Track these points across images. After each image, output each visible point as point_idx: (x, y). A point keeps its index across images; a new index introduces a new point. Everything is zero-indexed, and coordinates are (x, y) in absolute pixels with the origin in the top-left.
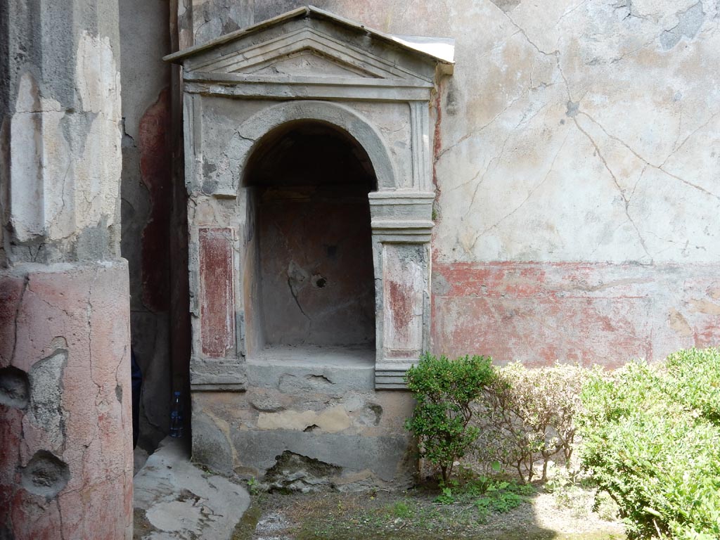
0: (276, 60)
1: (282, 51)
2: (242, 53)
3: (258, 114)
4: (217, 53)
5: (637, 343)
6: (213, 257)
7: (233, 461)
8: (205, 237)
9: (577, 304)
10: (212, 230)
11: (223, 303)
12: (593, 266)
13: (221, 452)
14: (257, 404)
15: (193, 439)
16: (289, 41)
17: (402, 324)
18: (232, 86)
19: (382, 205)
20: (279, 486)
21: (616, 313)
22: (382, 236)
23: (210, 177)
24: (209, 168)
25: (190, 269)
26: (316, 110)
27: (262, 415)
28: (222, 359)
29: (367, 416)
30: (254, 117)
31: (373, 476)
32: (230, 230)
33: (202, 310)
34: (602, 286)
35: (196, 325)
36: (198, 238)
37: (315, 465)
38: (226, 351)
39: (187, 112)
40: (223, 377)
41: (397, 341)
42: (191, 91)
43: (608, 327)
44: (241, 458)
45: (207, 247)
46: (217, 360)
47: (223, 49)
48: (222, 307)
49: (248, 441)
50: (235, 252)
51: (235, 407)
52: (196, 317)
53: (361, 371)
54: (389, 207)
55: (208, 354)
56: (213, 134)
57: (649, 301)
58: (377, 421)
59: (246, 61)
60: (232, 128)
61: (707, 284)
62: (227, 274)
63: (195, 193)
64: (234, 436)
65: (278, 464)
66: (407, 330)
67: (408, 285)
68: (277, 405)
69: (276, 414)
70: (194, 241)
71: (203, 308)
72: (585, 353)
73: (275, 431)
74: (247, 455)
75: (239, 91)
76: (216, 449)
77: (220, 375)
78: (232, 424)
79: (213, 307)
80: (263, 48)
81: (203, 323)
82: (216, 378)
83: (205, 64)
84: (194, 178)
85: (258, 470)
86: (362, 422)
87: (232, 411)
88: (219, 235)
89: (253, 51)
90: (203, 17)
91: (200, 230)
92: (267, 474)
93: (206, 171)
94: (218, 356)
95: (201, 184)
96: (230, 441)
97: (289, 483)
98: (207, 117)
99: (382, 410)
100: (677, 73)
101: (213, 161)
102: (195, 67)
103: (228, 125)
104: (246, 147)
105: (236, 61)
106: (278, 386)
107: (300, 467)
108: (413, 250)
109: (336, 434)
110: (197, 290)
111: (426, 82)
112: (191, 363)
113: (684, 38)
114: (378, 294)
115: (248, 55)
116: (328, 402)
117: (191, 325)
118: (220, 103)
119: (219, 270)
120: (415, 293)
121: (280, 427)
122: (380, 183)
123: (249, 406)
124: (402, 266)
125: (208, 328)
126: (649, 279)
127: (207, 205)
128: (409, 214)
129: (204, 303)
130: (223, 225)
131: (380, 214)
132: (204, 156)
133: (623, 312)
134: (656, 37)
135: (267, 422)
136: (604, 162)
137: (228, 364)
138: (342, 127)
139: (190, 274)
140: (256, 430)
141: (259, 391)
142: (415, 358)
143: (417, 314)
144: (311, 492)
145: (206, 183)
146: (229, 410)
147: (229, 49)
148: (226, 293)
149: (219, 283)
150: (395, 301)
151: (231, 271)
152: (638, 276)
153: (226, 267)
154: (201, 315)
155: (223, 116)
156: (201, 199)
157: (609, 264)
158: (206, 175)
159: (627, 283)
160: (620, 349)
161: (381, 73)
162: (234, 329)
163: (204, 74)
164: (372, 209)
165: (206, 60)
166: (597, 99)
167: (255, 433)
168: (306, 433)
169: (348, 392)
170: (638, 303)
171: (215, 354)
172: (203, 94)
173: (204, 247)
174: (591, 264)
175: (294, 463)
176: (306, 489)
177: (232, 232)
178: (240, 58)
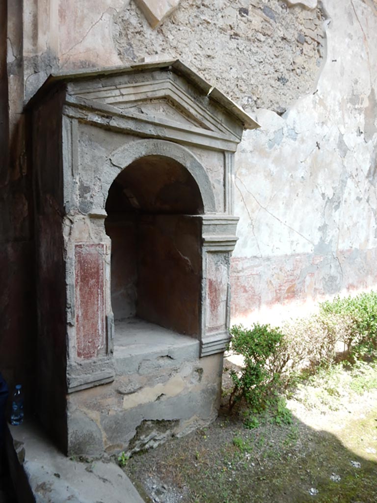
0: (141, 102)
1: (150, 95)
2: (119, 89)
3: (126, 146)
4: (99, 83)
5: (256, 297)
6: (87, 270)
7: (103, 443)
8: (80, 253)
9: (233, 280)
10: (87, 246)
11: (96, 310)
12: (240, 260)
13: (94, 439)
14: (122, 390)
15: (69, 436)
16: (156, 87)
17: (214, 308)
18: (107, 117)
19: (210, 225)
20: (138, 450)
21: (248, 283)
22: (208, 247)
23: (86, 198)
24: (85, 189)
25: (68, 282)
26: (168, 149)
27: (126, 397)
28: (94, 359)
29: (194, 377)
30: (122, 148)
31: (198, 419)
32: (103, 246)
33: (77, 319)
34: (243, 270)
35: (72, 333)
36: (74, 253)
37: (162, 424)
38: (98, 351)
39: (66, 135)
40: (97, 375)
41: (211, 321)
42: (71, 115)
43: (245, 291)
44: (109, 439)
45: (82, 262)
46: (90, 361)
47: (103, 81)
48: (95, 313)
49: (115, 422)
50: (106, 264)
51: (104, 397)
52: (71, 325)
53: (191, 346)
54: (214, 226)
55: (82, 357)
56: (87, 159)
57: (260, 275)
58: (200, 379)
59: (121, 97)
60: (104, 155)
61: (280, 265)
62: (99, 284)
63: (72, 212)
64: (104, 422)
65: (137, 433)
66: (217, 312)
67: (219, 280)
68: (138, 386)
69: (136, 393)
70: (71, 257)
71: (78, 316)
72: (236, 306)
73: (136, 408)
74: (115, 434)
75: (114, 123)
76: (90, 439)
77: (94, 373)
78: (102, 412)
79: (87, 314)
80: (136, 88)
81: (78, 330)
82: (91, 377)
83: (87, 91)
84: (72, 198)
85: (123, 443)
86: (192, 383)
87: (102, 401)
88: (93, 250)
89: (128, 89)
90: (32, 68)
91: (76, 246)
92: (130, 444)
93: (81, 191)
94: (91, 356)
95: (78, 204)
96: (100, 427)
97: (145, 444)
98: (82, 143)
99: (203, 371)
100: (273, 162)
101: (88, 183)
102: (79, 92)
103: (101, 152)
104: (114, 173)
105: (114, 95)
106: (138, 371)
107: (152, 429)
108: (222, 256)
109: (176, 396)
110: (74, 301)
111: (237, 139)
112: (67, 368)
113: (276, 145)
114: (204, 289)
115: (124, 91)
116: (170, 374)
117: (67, 334)
118: (95, 131)
119: (92, 282)
120: (223, 286)
121: (139, 403)
122: (206, 209)
123: (115, 393)
124: (216, 268)
125: (82, 334)
126: (260, 265)
127: (82, 223)
128: (224, 231)
129: (79, 312)
130: (96, 242)
131: (208, 231)
132: (80, 178)
133: (251, 283)
134: (266, 142)
135: (129, 402)
136: (245, 205)
137: (100, 363)
138: (183, 164)
139: (68, 287)
140: (121, 411)
141: (123, 379)
142: (221, 330)
143: (223, 300)
144: (159, 445)
145: (82, 203)
146: (100, 401)
147: (109, 82)
148: (98, 301)
149: (92, 293)
150: (211, 293)
151: (102, 281)
152: (257, 263)
153: (98, 279)
154: (76, 323)
155: (97, 144)
156: (78, 218)
157: (246, 258)
158: (81, 196)
159: (252, 267)
160: (249, 301)
161: (212, 127)
162: (105, 330)
163: (86, 101)
164: (204, 228)
165: (89, 87)
166: (244, 171)
167: (121, 414)
168: (157, 401)
169: (184, 363)
170: (256, 277)
171: (88, 356)
172: (81, 121)
173: (79, 262)
174: (239, 258)
175: (148, 428)
176: (155, 445)
177: (105, 246)
178: (117, 92)
